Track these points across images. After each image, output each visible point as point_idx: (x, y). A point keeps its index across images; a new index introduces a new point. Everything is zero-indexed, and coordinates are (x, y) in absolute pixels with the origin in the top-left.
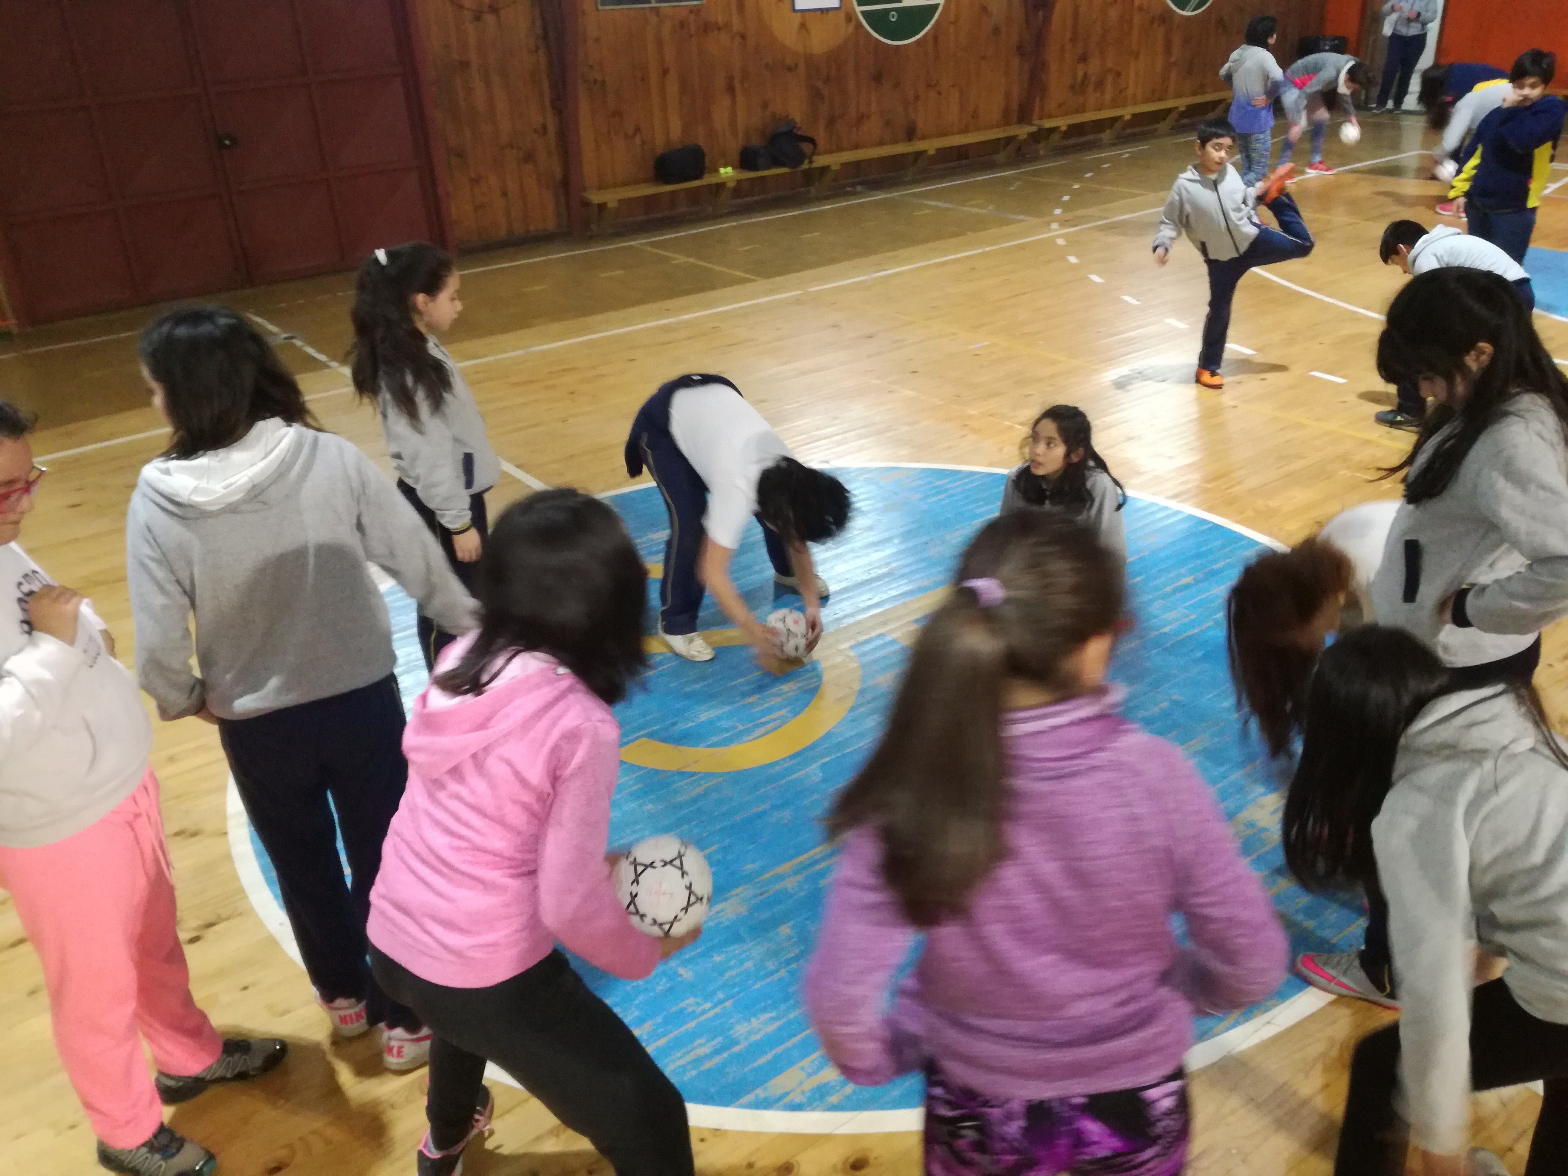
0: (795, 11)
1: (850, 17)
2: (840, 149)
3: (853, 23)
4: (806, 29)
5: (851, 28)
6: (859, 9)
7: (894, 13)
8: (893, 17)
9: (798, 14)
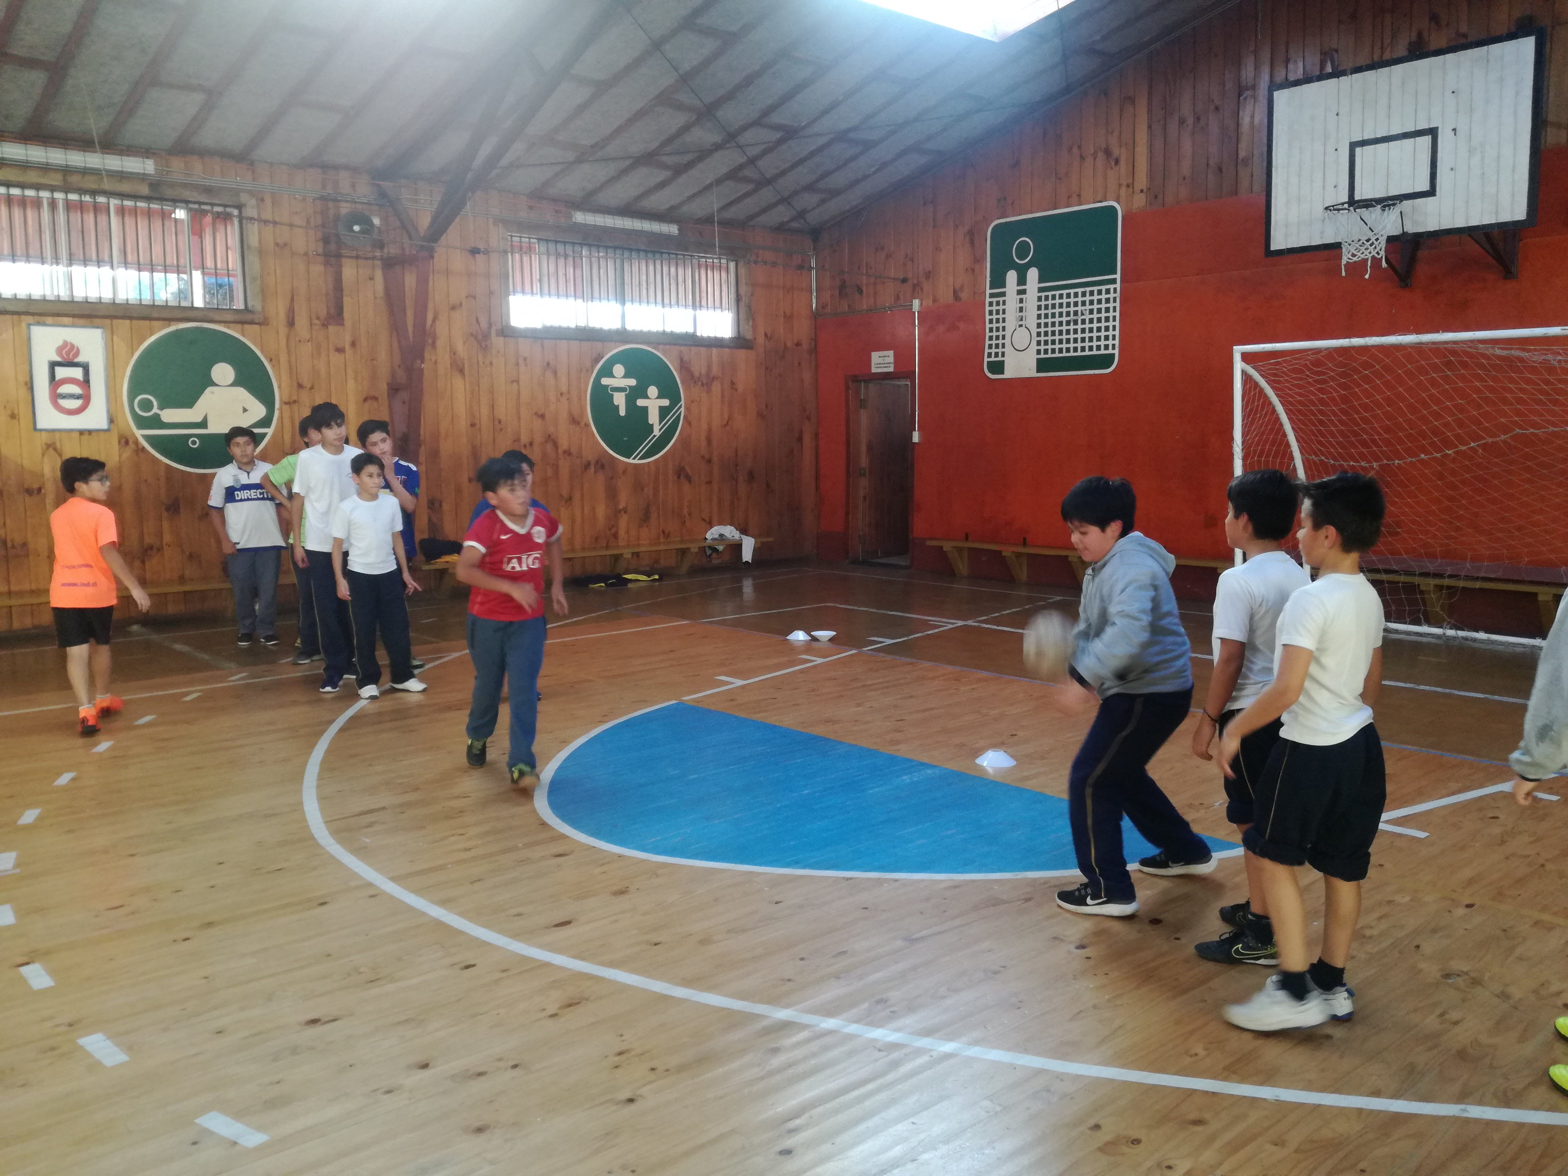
0: (35, 429)
1: (125, 440)
3: (132, 445)
4: (55, 449)
5: (128, 453)
6: (139, 433)
7: (196, 439)
8: (193, 442)
9: (43, 434)
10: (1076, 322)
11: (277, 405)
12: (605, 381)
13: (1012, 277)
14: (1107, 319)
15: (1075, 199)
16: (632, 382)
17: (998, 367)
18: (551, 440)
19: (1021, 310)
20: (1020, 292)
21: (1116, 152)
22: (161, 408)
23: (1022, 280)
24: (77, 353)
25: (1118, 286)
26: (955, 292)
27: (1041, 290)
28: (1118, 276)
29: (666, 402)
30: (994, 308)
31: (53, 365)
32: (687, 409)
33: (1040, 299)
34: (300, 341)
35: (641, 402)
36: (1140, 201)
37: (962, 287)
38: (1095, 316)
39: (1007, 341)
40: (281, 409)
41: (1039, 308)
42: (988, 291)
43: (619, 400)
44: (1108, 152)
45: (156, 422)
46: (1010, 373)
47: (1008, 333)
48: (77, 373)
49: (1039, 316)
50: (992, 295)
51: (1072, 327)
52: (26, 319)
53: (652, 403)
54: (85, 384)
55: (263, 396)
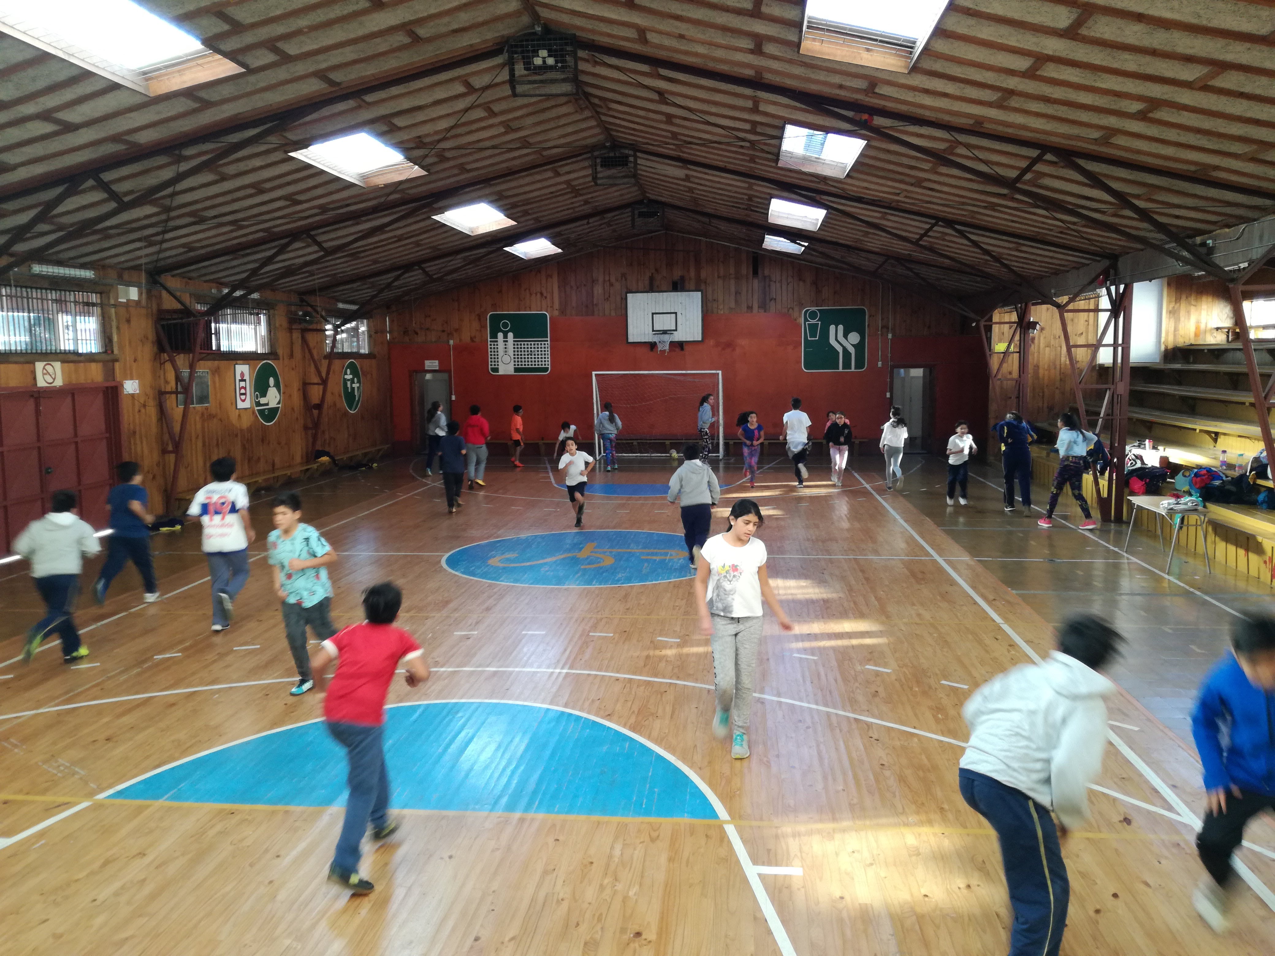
1: (253, 412)
3: (255, 414)
4: (241, 418)
5: (254, 417)
6: (256, 409)
7: (266, 410)
8: (266, 412)
9: (238, 411)
10: (531, 355)
11: (282, 394)
12: (346, 377)
13: (500, 335)
14: (545, 354)
15: (528, 308)
16: (351, 377)
17: (496, 370)
19: (506, 348)
20: (504, 341)
21: (545, 294)
22: (260, 398)
23: (505, 336)
24: (244, 375)
25: (549, 342)
26: (471, 338)
27: (514, 341)
28: (549, 339)
29: (358, 385)
30: (493, 346)
31: (240, 381)
33: (514, 345)
34: (286, 366)
35: (354, 385)
36: (556, 313)
37: (475, 337)
38: (540, 353)
39: (500, 360)
41: (514, 348)
42: (489, 340)
43: (349, 385)
44: (542, 294)
45: (259, 404)
46: (501, 372)
47: (500, 357)
48: (244, 384)
49: (514, 351)
50: (491, 341)
51: (530, 356)
52: (234, 362)
53: (356, 385)
54: (245, 388)
55: (279, 391)
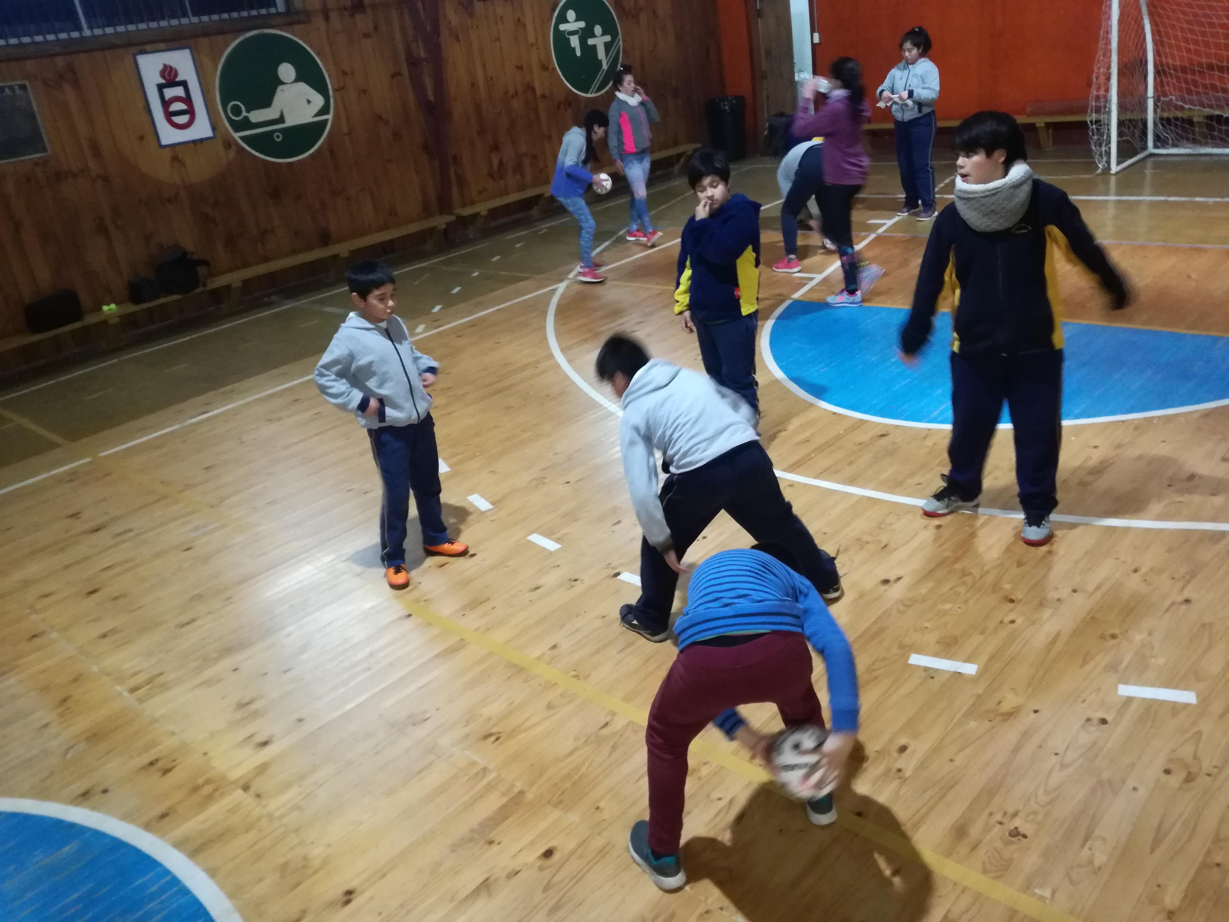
0: (160, 146)
1: (228, 144)
2: (246, 265)
3: (234, 148)
4: (180, 161)
5: (232, 154)
6: (237, 136)
7: (278, 133)
8: (278, 137)
9: (167, 149)
11: (331, 93)
12: (563, 27)
16: (582, 24)
18: (530, 88)
22: (248, 111)
24: (176, 74)
29: (608, 38)
31: (161, 88)
32: (624, 41)
34: (336, 32)
35: (591, 42)
40: (334, 96)
43: (575, 41)
45: (247, 124)
48: (179, 91)
52: (133, 50)
53: (599, 41)
54: (187, 99)
55: (320, 86)
